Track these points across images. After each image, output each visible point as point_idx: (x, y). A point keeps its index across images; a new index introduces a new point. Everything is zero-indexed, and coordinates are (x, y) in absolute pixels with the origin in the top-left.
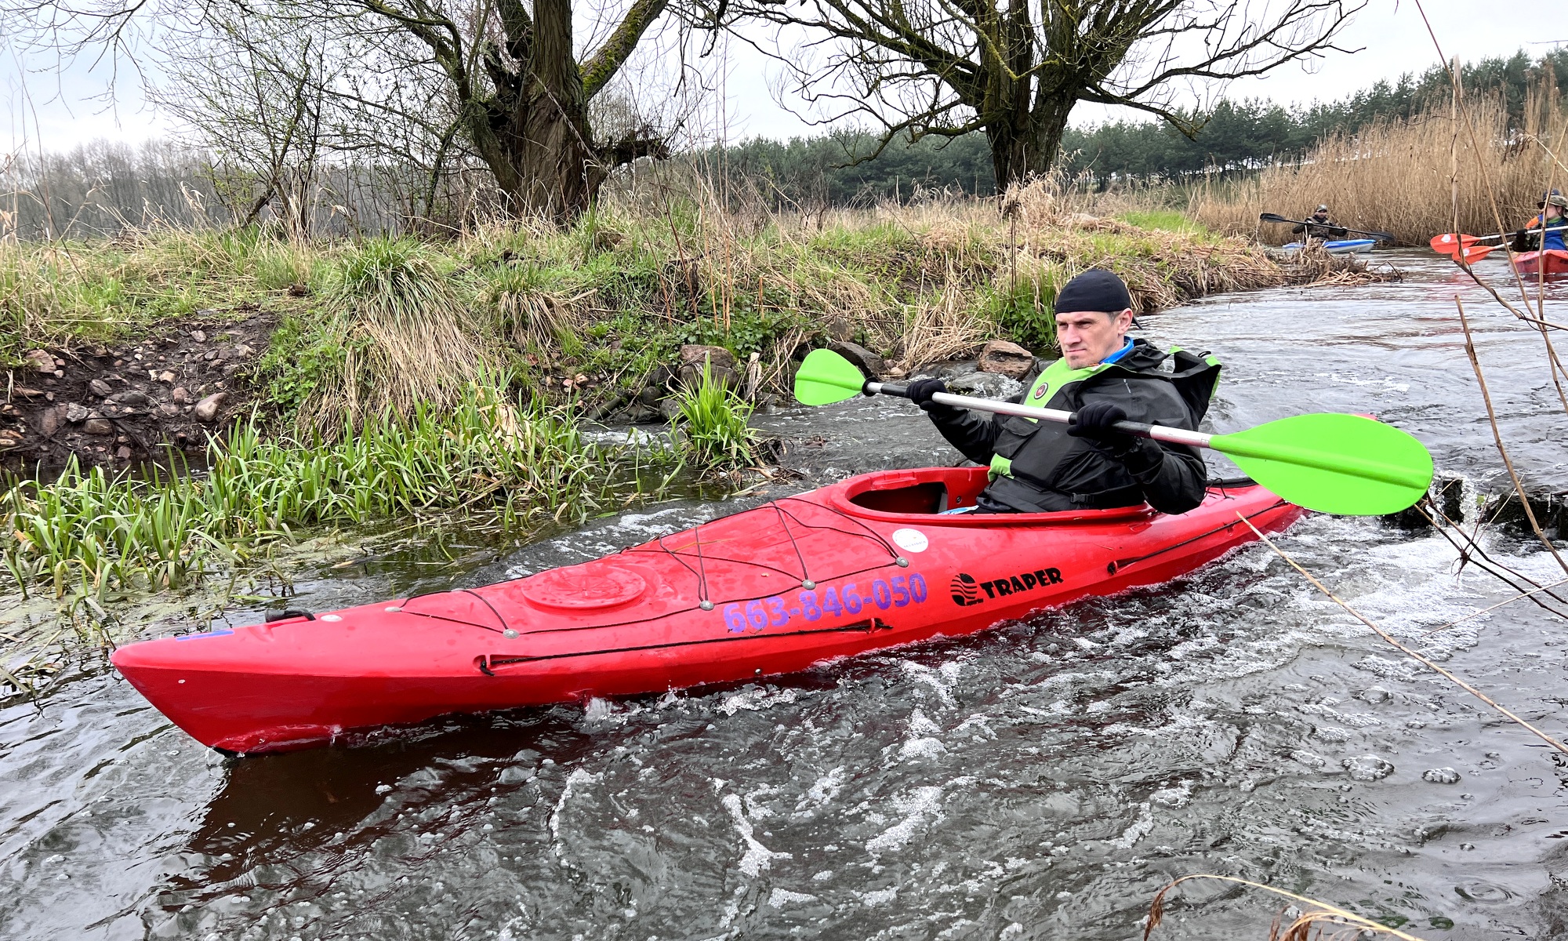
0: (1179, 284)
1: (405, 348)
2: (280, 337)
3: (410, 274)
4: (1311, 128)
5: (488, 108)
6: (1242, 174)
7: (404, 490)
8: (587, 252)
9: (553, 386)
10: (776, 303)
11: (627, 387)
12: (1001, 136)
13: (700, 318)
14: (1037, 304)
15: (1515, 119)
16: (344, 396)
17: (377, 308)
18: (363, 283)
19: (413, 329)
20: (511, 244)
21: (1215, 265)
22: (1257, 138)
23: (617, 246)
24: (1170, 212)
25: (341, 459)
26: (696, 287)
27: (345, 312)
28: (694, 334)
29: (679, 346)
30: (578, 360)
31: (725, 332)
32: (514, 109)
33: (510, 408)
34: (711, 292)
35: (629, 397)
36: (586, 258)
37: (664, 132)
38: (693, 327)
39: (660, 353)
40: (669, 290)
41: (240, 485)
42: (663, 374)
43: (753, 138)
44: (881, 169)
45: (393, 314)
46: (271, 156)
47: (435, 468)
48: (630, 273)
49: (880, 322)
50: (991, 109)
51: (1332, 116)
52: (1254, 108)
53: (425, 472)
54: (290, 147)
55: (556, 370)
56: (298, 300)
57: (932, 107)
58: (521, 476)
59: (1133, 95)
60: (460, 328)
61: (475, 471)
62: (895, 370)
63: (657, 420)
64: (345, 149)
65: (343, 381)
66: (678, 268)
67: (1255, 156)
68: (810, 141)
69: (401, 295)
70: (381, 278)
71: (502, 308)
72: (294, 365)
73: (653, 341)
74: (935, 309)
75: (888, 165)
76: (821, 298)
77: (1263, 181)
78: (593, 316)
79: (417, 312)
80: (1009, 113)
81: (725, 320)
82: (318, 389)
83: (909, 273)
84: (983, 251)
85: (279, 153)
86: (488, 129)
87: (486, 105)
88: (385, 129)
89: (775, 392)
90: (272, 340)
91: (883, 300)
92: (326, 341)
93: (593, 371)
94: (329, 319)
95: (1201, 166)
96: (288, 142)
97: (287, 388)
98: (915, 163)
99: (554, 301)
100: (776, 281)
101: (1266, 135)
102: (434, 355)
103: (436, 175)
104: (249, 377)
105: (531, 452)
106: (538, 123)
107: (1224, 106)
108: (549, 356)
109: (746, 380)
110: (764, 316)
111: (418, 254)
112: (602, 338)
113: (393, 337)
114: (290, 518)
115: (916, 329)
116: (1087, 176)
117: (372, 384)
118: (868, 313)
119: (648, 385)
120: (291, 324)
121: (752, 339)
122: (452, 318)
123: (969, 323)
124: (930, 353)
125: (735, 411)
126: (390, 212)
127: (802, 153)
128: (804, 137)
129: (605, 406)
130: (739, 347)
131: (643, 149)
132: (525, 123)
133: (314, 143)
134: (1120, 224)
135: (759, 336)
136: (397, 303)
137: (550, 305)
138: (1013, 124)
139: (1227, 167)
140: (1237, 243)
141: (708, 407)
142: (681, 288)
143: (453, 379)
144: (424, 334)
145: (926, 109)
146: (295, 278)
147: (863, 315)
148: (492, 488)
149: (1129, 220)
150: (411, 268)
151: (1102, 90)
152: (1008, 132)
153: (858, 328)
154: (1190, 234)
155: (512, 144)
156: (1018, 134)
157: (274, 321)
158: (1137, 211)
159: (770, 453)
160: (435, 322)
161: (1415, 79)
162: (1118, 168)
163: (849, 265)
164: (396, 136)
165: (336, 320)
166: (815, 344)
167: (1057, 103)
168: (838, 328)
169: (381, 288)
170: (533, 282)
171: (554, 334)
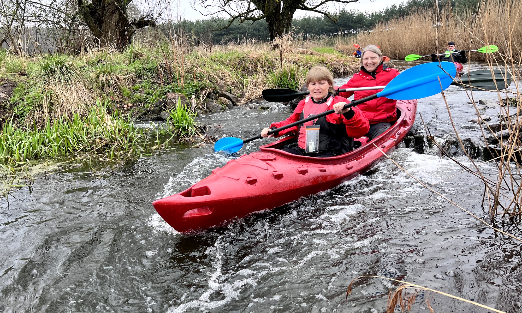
0: (334, 72)
1: (65, 94)
2: (17, 90)
3: (66, 68)
4: (372, 19)
5: (89, 8)
6: (350, 35)
7: (71, 146)
8: (131, 59)
9: (120, 107)
10: (199, 78)
11: (147, 107)
12: (271, 21)
13: (173, 83)
14: (289, 79)
16: (43, 112)
17: (54, 80)
18: (49, 71)
19: (68, 88)
20: (101, 57)
21: (345, 65)
22: (355, 23)
23: (141, 58)
24: (328, 48)
25: (45, 135)
26: (171, 72)
27: (42, 81)
28: (171, 89)
29: (166, 93)
30: (129, 98)
31: (182, 88)
32: (99, 9)
33: (109, 115)
34: (176, 74)
35: (148, 111)
36: (130, 62)
37: (154, 18)
38: (171, 86)
39: (159, 96)
40: (161, 73)
41: (8, 145)
42: (161, 103)
44: (228, 32)
45: (60, 82)
46: (7, 24)
47: (81, 137)
48: (146, 67)
49: (236, 85)
50: (267, 12)
51: (378, 16)
52: (353, 12)
53: (78, 139)
54: (14, 21)
55: (121, 102)
56: (23, 77)
57: (247, 11)
58: (113, 140)
59: (315, 7)
60: (85, 87)
61: (96, 138)
62: (242, 102)
63: (160, 119)
64: (35, 21)
65: (42, 106)
66: (164, 66)
67: (355, 28)
68: (203, 21)
69: (64, 75)
70: (56, 69)
71: (100, 79)
72: (23, 101)
73: (156, 91)
74: (255, 80)
75: (231, 30)
76: (215, 76)
77: (358, 37)
78: (134, 83)
79: (69, 81)
80: (273, 13)
81: (182, 84)
82: (33, 109)
83: (244, 68)
84: (269, 61)
85: (10, 23)
86: (90, 16)
87: (88, 7)
88: (50, 15)
89: (201, 109)
90: (14, 92)
91: (236, 77)
92: (35, 92)
93: (135, 102)
94: (36, 84)
95: (337, 31)
96: (13, 19)
97: (21, 109)
98: (240, 30)
99: (120, 77)
100: (199, 70)
101: (357, 22)
102: (76, 97)
103: (70, 32)
104: (5, 105)
105: (117, 131)
106: (108, 13)
107: (343, 12)
108: (118, 97)
109: (191, 105)
110: (196, 83)
111: (68, 60)
112: (137, 90)
113: (61, 90)
114: (28, 157)
115: (248, 87)
116: (301, 35)
117: (53, 107)
118: (231, 82)
119: (155, 107)
120: (21, 86)
121: (192, 91)
122: (82, 83)
123: (267, 85)
124: (254, 96)
125: (190, 116)
126: (52, 44)
127: (200, 25)
128: (201, 20)
129: (140, 114)
130: (187, 93)
131: (146, 23)
132: (103, 14)
133: (23, 20)
134: (313, 52)
135: (194, 90)
136: (62, 78)
137: (118, 79)
138: (275, 17)
139: (345, 32)
140: (352, 58)
141: (180, 114)
142: (166, 73)
143: (83, 106)
144: (72, 89)
145: (245, 11)
146: (21, 69)
147: (230, 82)
148: (103, 144)
149: (316, 51)
150: (67, 65)
151: (304, 6)
152: (273, 20)
153: (228, 87)
154: (337, 55)
155: (98, 21)
156: (277, 20)
157: (14, 85)
158: (318, 47)
159: (202, 130)
160: (76, 85)
161: (405, 4)
162: (310, 32)
163: (224, 65)
164: (55, 17)
165: (38, 85)
166: (214, 92)
167: (290, 10)
168: (222, 87)
169: (56, 73)
170: (112, 70)
171: (120, 89)
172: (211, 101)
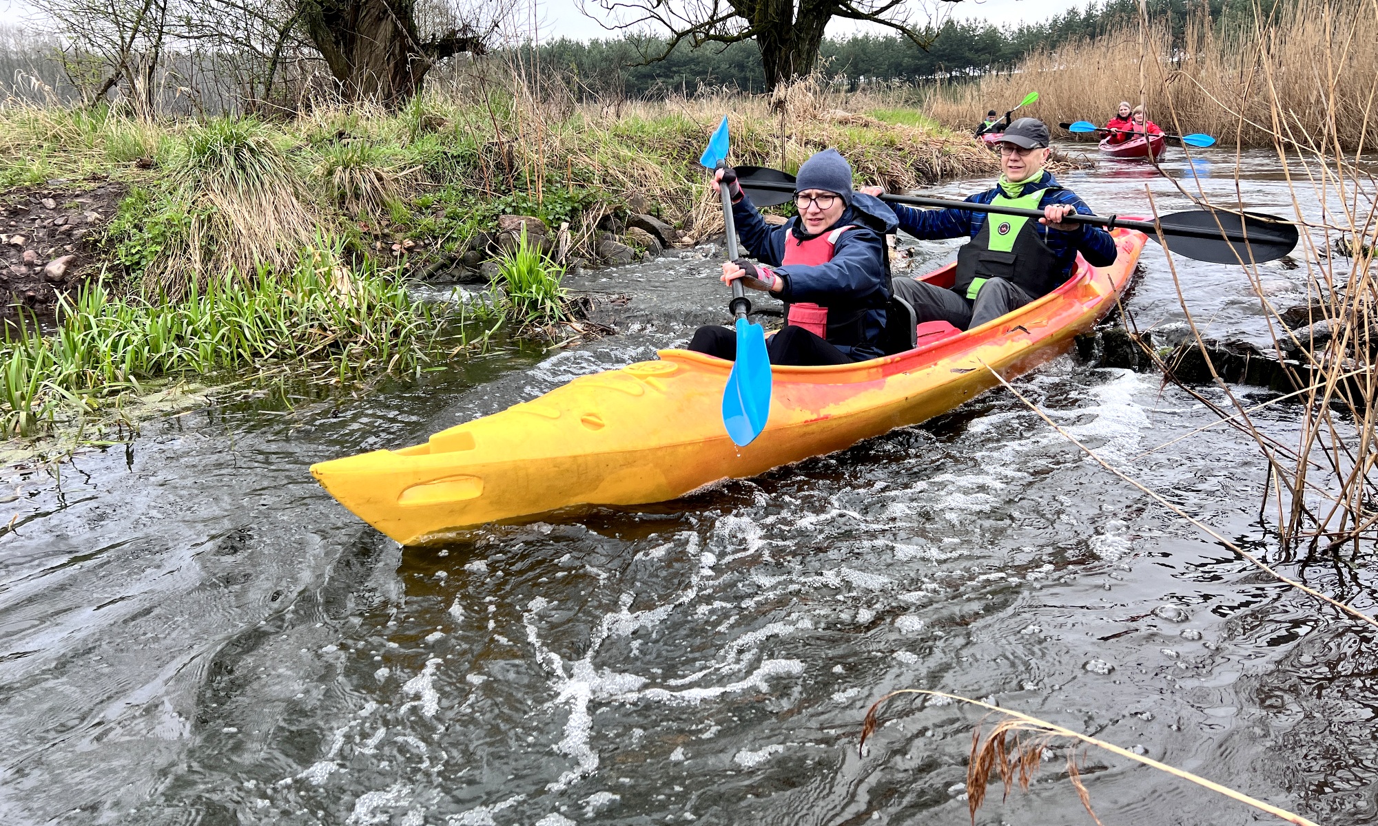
0: (918, 169)
1: (246, 215)
2: (128, 205)
3: (251, 150)
4: (1019, 44)
5: (323, 7)
6: (965, 79)
7: (246, 344)
8: (414, 133)
9: (382, 250)
10: (583, 180)
11: (450, 251)
12: (769, 44)
13: (515, 192)
15: (1178, 41)
16: (189, 259)
17: (220, 180)
18: (207, 157)
19: (254, 199)
20: (344, 125)
21: (947, 154)
22: (977, 51)
23: (441, 129)
24: (909, 110)
25: (186, 316)
26: (511, 166)
27: (190, 182)
28: (510, 206)
29: (497, 216)
30: (406, 227)
31: (538, 204)
32: (347, 8)
33: (345, 270)
34: (525, 170)
35: (452, 260)
36: (413, 138)
37: (482, 32)
38: (510, 199)
39: (480, 222)
40: (488, 167)
41: (88, 339)
42: (483, 240)
43: (558, 38)
44: (668, 69)
45: (235, 185)
46: (120, 42)
47: (275, 323)
48: (452, 152)
49: (672, 198)
50: (760, 21)
51: (1035, 35)
52: (974, 26)
53: (265, 327)
54: (138, 35)
55: (385, 236)
56: (145, 172)
57: (712, 18)
58: (353, 331)
59: (878, 13)
60: (297, 198)
61: (312, 326)
62: (686, 239)
63: (479, 280)
64: (189, 38)
65: (188, 245)
66: (496, 149)
67: (976, 65)
68: (607, 43)
69: (243, 168)
70: (225, 153)
71: (336, 181)
72: (141, 230)
73: (474, 211)
75: (675, 65)
76: (621, 177)
77: (983, 86)
78: (421, 190)
79: (258, 184)
80: (775, 25)
81: (537, 194)
82: (164, 252)
83: (696, 157)
84: (757, 140)
85: (128, 40)
86: (323, 24)
87: (320, 3)
88: (227, 22)
89: (583, 256)
90: (120, 208)
91: (674, 179)
92: (170, 210)
93: (419, 237)
94: (175, 189)
95: (933, 72)
96: (136, 31)
97: (134, 251)
98: (698, 64)
99: (384, 175)
100: (582, 162)
101: (983, 49)
102: (273, 222)
103: (274, 63)
104: (96, 241)
105: (364, 309)
106: (368, 20)
107: (950, 24)
108: (379, 223)
109: (557, 246)
110: (572, 191)
111: (259, 132)
112: (427, 208)
113: (236, 206)
114: (137, 370)
115: (703, 205)
116: (840, 79)
117: (214, 248)
118: (662, 190)
119: (469, 250)
120: (139, 194)
121: (562, 211)
122: (290, 190)
124: (714, 226)
125: (548, 273)
126: (232, 95)
127: (601, 52)
128: (602, 39)
129: (430, 268)
130: (551, 218)
131: (463, 45)
132: (356, 20)
133: (161, 32)
134: (869, 119)
135: (568, 208)
136: (240, 175)
137: (380, 179)
138: (779, 34)
139: (954, 73)
140: (964, 136)
141: (524, 269)
142: (498, 166)
143: (291, 244)
144: (264, 203)
145: (707, 19)
146: (143, 152)
147: (658, 192)
148: (328, 341)
149: (876, 116)
150: (253, 145)
151: (852, 9)
152: (775, 41)
153: (654, 203)
154: (926, 128)
155: (344, 38)
156: (783, 42)
157: (122, 191)
158: (882, 109)
159: (580, 309)
160: (274, 193)
161: (1099, 7)
162: (865, 72)
163: (645, 149)
164: (238, 28)
165: (181, 191)
166: (616, 215)
167: (815, 18)
168: (637, 202)
169: (224, 162)
170: (365, 159)
171: (384, 204)
172: (608, 238)
